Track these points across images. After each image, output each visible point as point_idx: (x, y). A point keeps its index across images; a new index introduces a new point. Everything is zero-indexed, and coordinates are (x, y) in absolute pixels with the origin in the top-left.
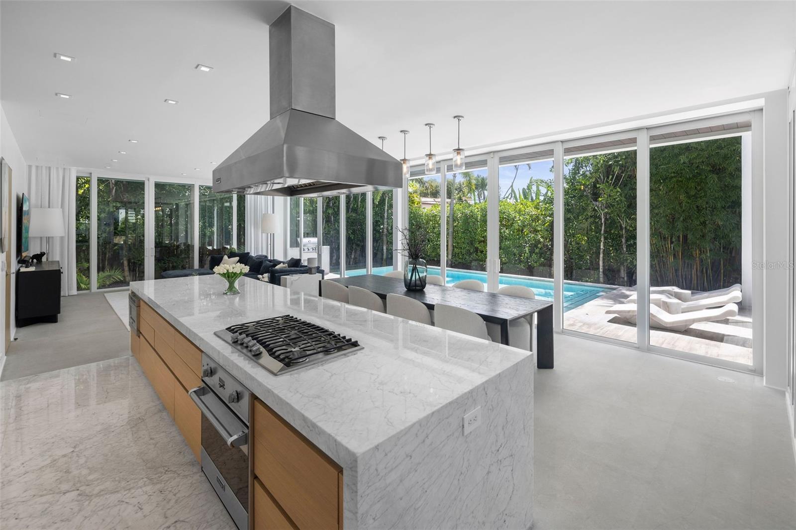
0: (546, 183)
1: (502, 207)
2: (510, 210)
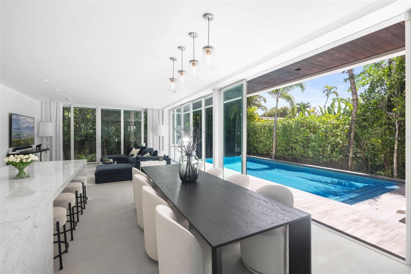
0: (345, 100)
1: (309, 119)
2: (316, 121)
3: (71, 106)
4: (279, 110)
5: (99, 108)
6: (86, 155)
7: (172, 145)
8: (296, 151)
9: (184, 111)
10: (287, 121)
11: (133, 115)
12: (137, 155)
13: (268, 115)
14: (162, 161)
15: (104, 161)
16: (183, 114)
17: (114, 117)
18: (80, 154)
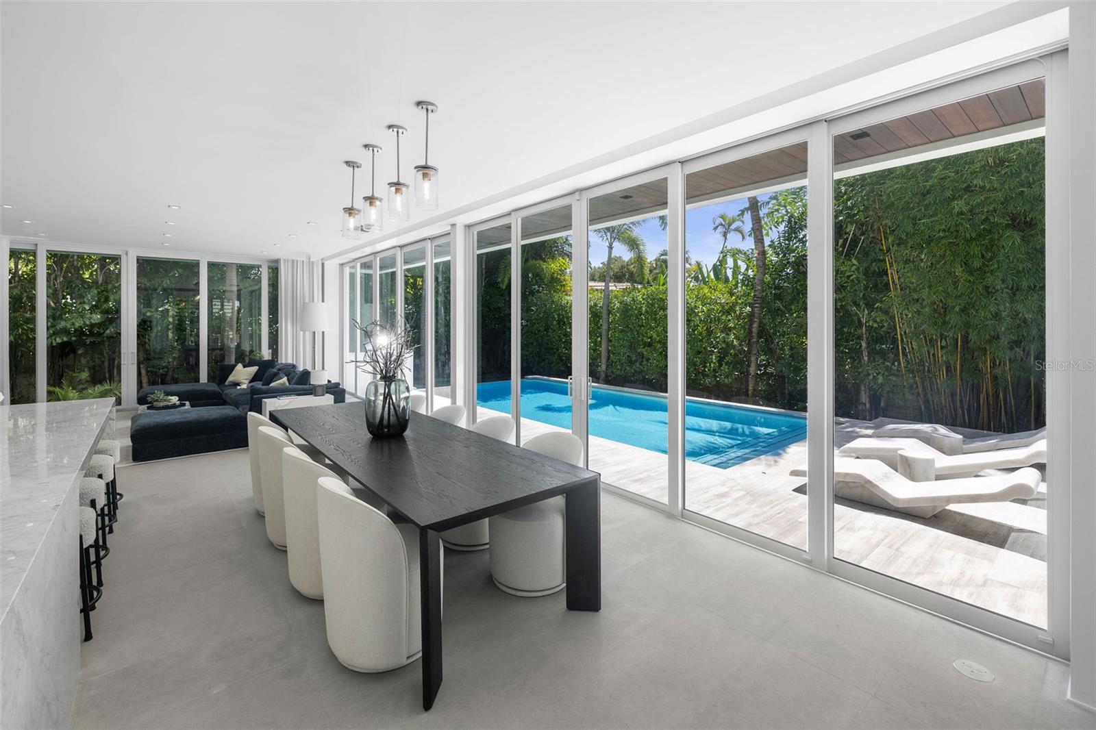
0: (745, 254)
3: (38, 245)
4: (625, 264)
5: (130, 254)
6: (81, 387)
7: (349, 356)
8: (649, 364)
9: (381, 268)
10: (631, 295)
11: (235, 273)
12: (250, 382)
13: (599, 277)
14: (323, 395)
15: (150, 403)
16: (377, 273)
17: (172, 279)
18: (60, 385)
